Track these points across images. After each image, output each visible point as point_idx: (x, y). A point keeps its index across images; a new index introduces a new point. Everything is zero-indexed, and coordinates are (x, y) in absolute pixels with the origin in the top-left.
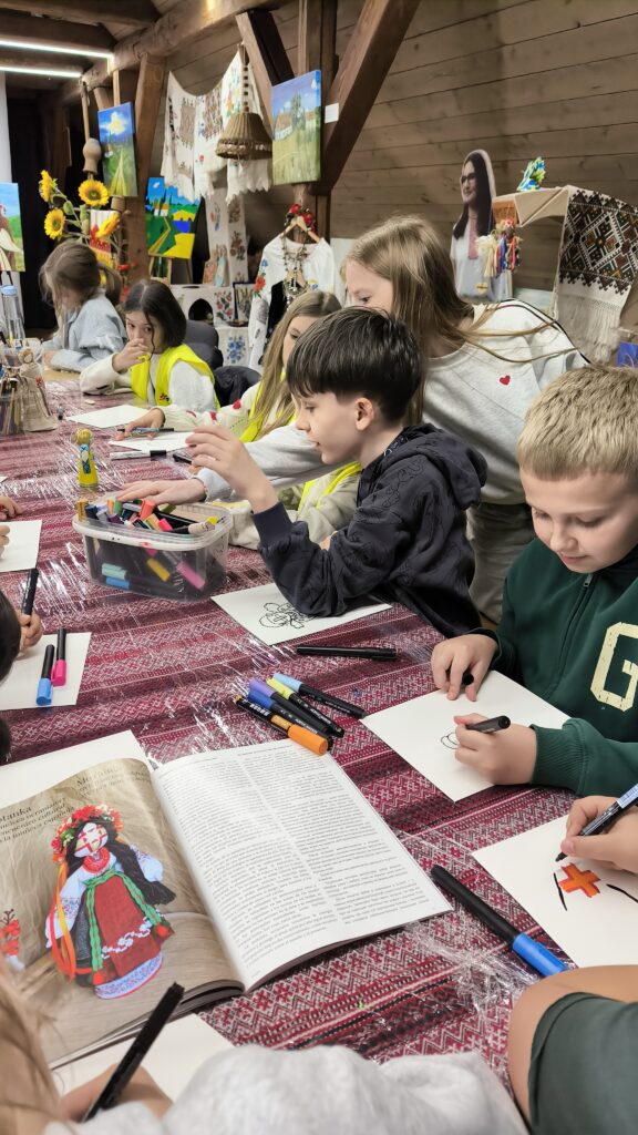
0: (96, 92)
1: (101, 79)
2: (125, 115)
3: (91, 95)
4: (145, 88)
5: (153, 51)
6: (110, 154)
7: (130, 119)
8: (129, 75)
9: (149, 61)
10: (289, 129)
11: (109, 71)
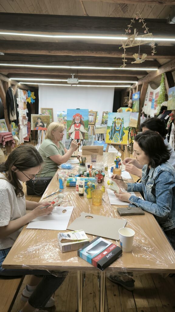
0: (133, 89)
1: (134, 87)
2: (138, 94)
3: (132, 90)
4: (143, 89)
5: (146, 81)
6: (134, 103)
7: (139, 95)
8: (140, 86)
9: (145, 83)
10: (171, 98)
11: (136, 85)
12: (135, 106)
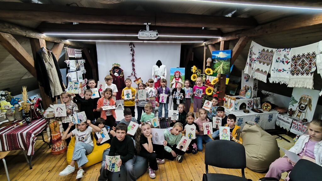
0: (209, 46)
2: (228, 53)
6: (217, 62)
9: (245, 38)
11: (218, 41)
12: (219, 66)
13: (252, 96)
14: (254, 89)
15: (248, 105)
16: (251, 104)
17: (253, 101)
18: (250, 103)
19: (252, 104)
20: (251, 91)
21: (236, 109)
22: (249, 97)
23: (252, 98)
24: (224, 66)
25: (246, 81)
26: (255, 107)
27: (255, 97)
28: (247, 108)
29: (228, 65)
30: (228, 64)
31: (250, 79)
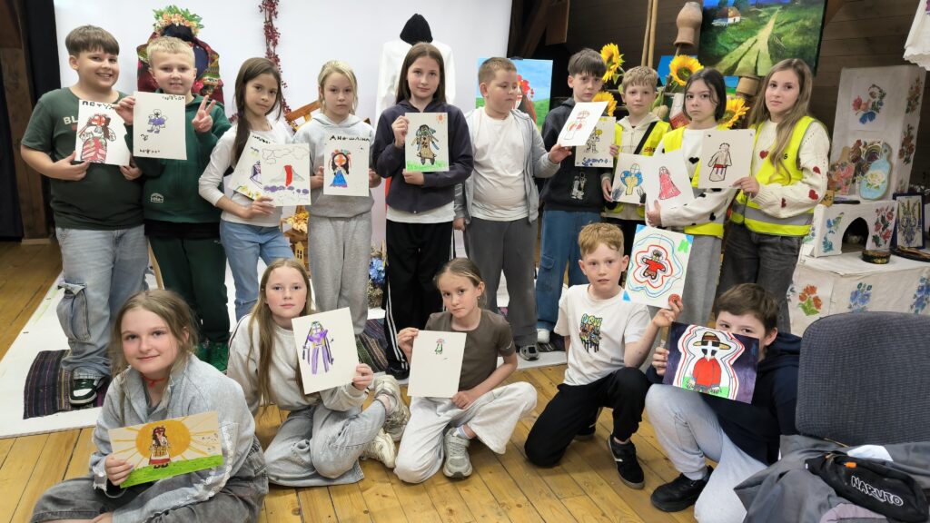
6: (733, 20)
12: (750, 41)
13: (892, 191)
14: (901, 153)
15: (877, 230)
16: (886, 226)
17: (895, 213)
18: (883, 218)
19: (891, 227)
20: (888, 165)
21: (828, 246)
22: (879, 195)
23: (891, 196)
24: (779, 36)
25: (863, 120)
26: (901, 241)
27: (902, 194)
28: (870, 246)
29: (807, 23)
30: (805, 19)
31: (883, 109)
